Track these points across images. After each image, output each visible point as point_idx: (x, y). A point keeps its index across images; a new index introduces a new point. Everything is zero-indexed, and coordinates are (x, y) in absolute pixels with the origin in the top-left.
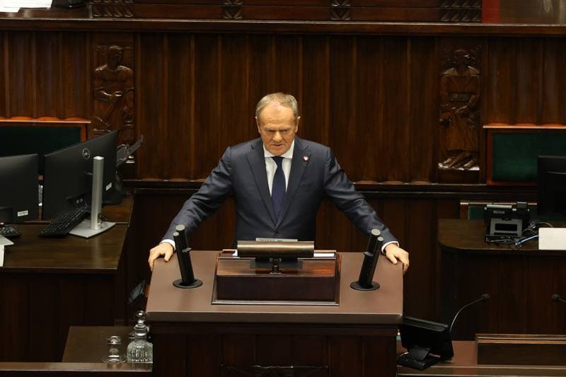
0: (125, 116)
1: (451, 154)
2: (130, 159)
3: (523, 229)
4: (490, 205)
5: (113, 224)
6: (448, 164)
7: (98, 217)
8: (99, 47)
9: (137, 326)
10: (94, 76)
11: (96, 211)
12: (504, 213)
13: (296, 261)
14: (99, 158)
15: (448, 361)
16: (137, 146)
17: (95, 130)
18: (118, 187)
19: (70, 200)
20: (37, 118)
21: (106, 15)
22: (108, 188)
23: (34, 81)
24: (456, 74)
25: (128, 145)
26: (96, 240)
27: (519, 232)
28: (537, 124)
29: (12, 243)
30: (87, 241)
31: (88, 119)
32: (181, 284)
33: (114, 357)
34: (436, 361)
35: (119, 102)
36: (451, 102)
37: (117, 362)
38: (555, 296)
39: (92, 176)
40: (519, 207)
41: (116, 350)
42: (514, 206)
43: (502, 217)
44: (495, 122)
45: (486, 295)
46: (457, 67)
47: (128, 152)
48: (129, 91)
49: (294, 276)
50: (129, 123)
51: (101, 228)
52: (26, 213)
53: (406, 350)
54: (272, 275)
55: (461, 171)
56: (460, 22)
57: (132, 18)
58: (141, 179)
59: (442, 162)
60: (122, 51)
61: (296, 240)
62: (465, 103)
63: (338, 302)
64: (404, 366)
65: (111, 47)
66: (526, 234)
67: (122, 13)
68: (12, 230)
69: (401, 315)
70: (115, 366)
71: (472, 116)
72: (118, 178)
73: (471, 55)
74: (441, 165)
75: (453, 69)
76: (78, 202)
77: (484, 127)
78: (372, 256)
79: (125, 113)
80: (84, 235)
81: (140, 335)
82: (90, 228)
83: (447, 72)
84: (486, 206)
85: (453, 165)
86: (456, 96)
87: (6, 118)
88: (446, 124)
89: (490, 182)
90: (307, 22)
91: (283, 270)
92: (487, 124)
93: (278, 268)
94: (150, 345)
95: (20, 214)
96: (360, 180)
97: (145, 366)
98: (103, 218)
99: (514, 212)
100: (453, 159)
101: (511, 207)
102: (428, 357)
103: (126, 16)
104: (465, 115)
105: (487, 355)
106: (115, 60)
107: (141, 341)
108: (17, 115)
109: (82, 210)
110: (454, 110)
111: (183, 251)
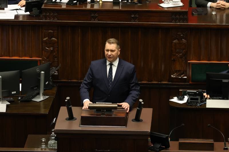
0: (54, 57)
1: (176, 72)
2: (56, 73)
3: (201, 100)
4: (188, 91)
5: (48, 97)
6: (175, 75)
7: (42, 94)
8: (45, 31)
9: (52, 135)
10: (43, 42)
11: (42, 92)
12: (193, 94)
13: (111, 111)
14: (43, 72)
15: (168, 149)
16: (58, 68)
17: (43, 62)
18: (51, 83)
19: (32, 88)
20: (21, 57)
21: (47, 19)
22: (46, 83)
23: (21, 44)
24: (178, 42)
25: (55, 67)
26: (42, 103)
27: (199, 101)
28: (208, 61)
29: (10, 104)
30: (38, 103)
31: (40, 58)
32: (68, 119)
33: (43, 146)
34: (163, 149)
35: (52, 52)
36: (176, 52)
37: (44, 148)
38: (209, 125)
39: (40, 79)
40: (199, 91)
41: (44, 144)
42: (197, 91)
43: (193, 95)
44: (192, 60)
45: (183, 124)
46: (178, 40)
47: (55, 70)
48: (56, 47)
49: (110, 116)
50: (56, 60)
51: (44, 98)
52: (15, 92)
53: (152, 144)
54: (102, 116)
55: (180, 78)
56: (179, 22)
57: (57, 20)
58: (60, 80)
59: (173, 75)
60: (53, 32)
61: (111, 103)
62: (181, 53)
63: (126, 126)
64: (151, 150)
65: (49, 31)
66: (202, 102)
67: (57, 18)
68: (12, 99)
69: (150, 131)
70: (44, 149)
71: (184, 58)
72: (51, 80)
73: (183, 35)
74: (172, 76)
75: (177, 40)
76: (35, 88)
77: (188, 62)
78: (139, 109)
79: (54, 56)
80: (37, 101)
81: (53, 138)
82: (39, 98)
83: (174, 41)
84: (187, 91)
85: (177, 76)
86: (178, 50)
87: (10, 57)
88: (174, 60)
89: (191, 83)
90: (122, 22)
91: (106, 114)
92: (189, 61)
93: (104, 113)
94: (56, 142)
95: (13, 93)
96: (142, 81)
97: (54, 149)
98: (44, 95)
99: (197, 93)
100: (177, 74)
101: (196, 91)
102: (160, 147)
103: (55, 19)
104: (181, 57)
105: (182, 146)
106: (51, 36)
107: (53, 140)
108: (14, 56)
109: (37, 92)
110: (177, 55)
111: (69, 107)
